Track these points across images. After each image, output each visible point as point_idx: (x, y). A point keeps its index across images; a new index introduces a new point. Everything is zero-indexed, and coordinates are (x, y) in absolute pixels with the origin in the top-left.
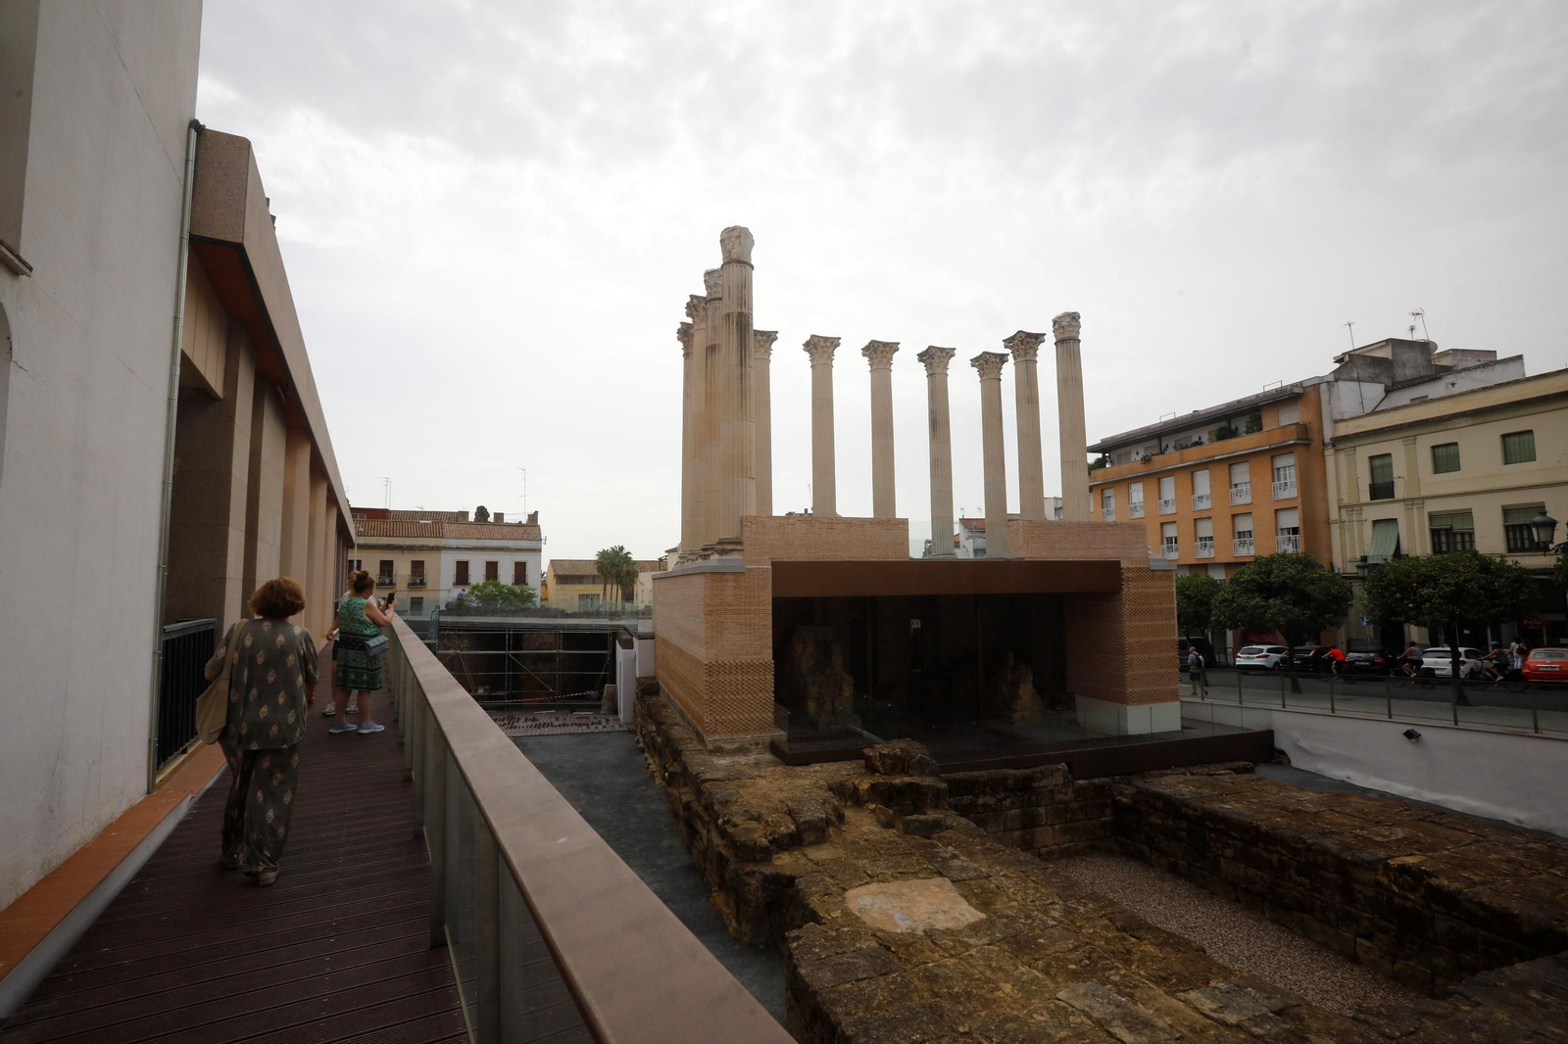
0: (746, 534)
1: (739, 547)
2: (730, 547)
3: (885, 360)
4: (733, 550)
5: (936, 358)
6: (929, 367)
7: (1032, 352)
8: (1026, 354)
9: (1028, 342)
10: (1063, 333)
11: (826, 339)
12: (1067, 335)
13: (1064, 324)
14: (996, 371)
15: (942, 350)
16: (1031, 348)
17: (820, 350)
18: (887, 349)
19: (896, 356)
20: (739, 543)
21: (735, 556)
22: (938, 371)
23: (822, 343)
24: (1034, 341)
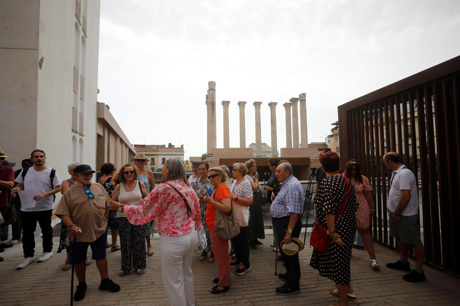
0: (213, 153)
1: (212, 156)
2: (210, 155)
3: (258, 107)
4: (210, 156)
5: (272, 105)
6: (271, 107)
7: (296, 103)
8: (294, 104)
9: (295, 101)
10: (301, 99)
11: (243, 102)
12: (302, 99)
13: (301, 96)
14: (289, 107)
15: (274, 103)
16: (296, 102)
17: (241, 105)
18: (259, 104)
19: (261, 105)
20: (212, 155)
21: (211, 158)
22: (273, 108)
23: (242, 103)
24: (296, 100)
